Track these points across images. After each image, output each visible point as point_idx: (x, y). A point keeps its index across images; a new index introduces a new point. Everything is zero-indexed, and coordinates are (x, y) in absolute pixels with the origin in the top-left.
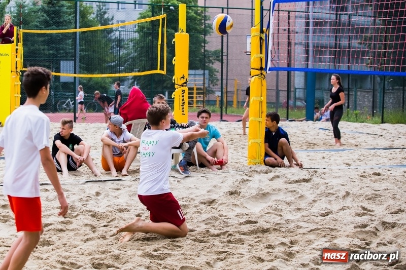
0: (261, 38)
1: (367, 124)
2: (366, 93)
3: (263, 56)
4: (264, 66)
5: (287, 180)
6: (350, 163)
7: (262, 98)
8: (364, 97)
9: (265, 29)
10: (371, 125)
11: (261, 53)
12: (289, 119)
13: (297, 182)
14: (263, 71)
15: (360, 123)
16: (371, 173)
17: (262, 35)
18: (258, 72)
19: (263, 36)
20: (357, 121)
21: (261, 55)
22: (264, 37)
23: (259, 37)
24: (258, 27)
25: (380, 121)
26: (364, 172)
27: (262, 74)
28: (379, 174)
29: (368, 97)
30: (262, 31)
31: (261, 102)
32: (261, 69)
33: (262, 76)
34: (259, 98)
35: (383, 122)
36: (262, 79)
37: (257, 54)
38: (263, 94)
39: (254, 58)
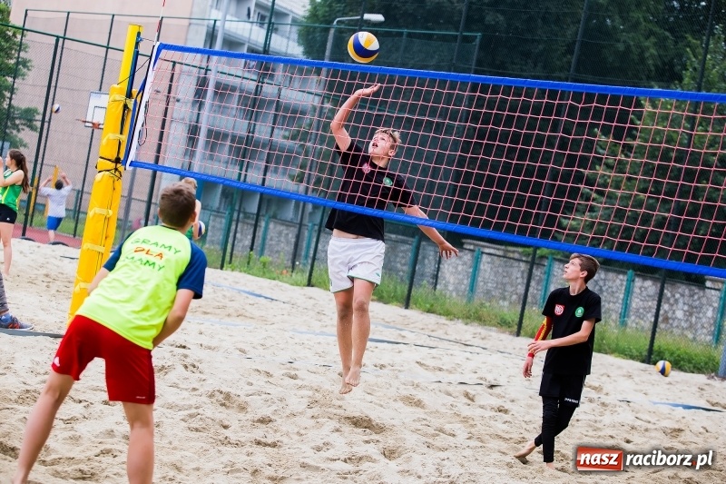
0: (126, 107)
1: (280, 283)
2: (282, 228)
3: (124, 138)
4: (122, 157)
6: (247, 349)
7: (111, 212)
8: (280, 233)
9: (135, 90)
10: (287, 285)
11: (121, 133)
14: (119, 165)
15: (269, 281)
16: (283, 372)
17: (128, 101)
18: (113, 165)
19: (131, 104)
20: (263, 275)
21: (121, 136)
22: (131, 106)
23: (122, 104)
24: (125, 86)
25: (306, 281)
27: (116, 169)
28: (294, 377)
29: (287, 234)
30: (129, 95)
31: (108, 219)
32: (117, 161)
33: (117, 173)
34: (104, 212)
35: (310, 284)
36: (116, 179)
37: (114, 132)
38: (114, 205)
39: (108, 139)
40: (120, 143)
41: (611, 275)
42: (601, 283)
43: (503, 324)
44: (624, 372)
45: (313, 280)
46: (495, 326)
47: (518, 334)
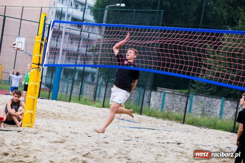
0: (41, 44)
1: (92, 107)
2: (88, 85)
3: (41, 56)
4: (41, 63)
5: (49, 140)
6: (88, 133)
7: (37, 84)
8: (87, 87)
9: (45, 38)
10: (95, 107)
11: (40, 54)
12: (40, 97)
13: (56, 142)
14: (39, 66)
15: (88, 106)
16: (102, 141)
17: (42, 42)
18: (37, 66)
20: (85, 104)
21: (40, 55)
22: (43, 44)
23: (40, 43)
24: (41, 36)
26: (98, 140)
27: (39, 68)
28: (107, 143)
29: (90, 88)
30: (43, 40)
31: (36, 86)
32: (39, 64)
33: (39, 69)
34: (35, 84)
35: (103, 107)
36: (39, 71)
37: (37, 54)
38: (38, 81)
39: (35, 56)
40: (40, 58)
41: (214, 99)
43: (177, 119)
44: (225, 136)
45: (105, 105)
46: (174, 120)
47: (183, 123)
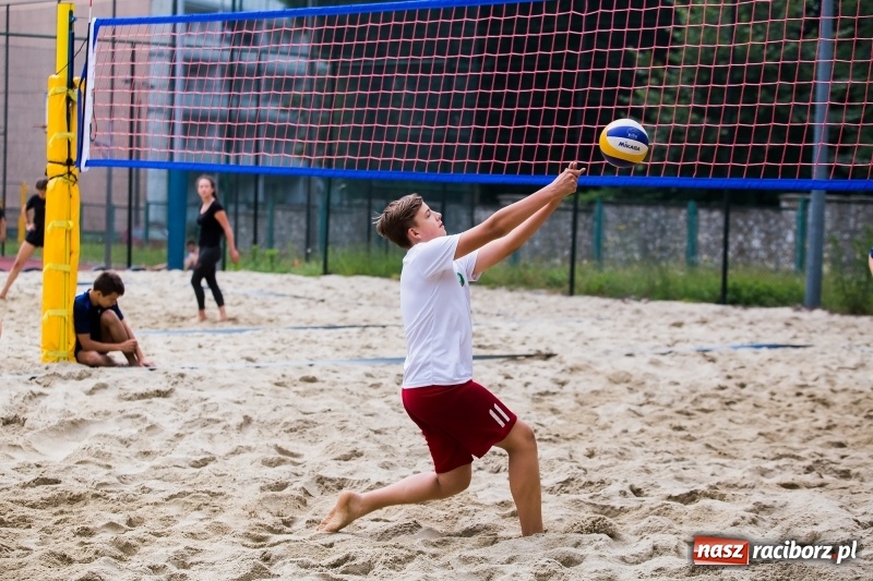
0: (69, 99)
1: (292, 277)
2: (292, 214)
3: (74, 135)
4: (74, 157)
5: (122, 392)
6: (254, 357)
7: (71, 223)
8: (290, 220)
9: (77, 79)
10: (301, 278)
11: (69, 130)
12: (133, 267)
13: (143, 396)
14: (72, 168)
15: (279, 275)
16: (298, 377)
17: (70, 92)
18: (63, 169)
19: (74, 95)
20: (272, 270)
21: (69, 134)
23: (65, 97)
24: (64, 75)
25: (321, 269)
26: (283, 376)
27: (70, 173)
28: (313, 380)
30: (71, 85)
31: (69, 232)
32: (69, 163)
33: (71, 177)
34: (64, 224)
35: (326, 272)
36: (71, 184)
37: (61, 131)
38: (73, 216)
39: (55, 139)
40: (69, 143)
41: (672, 211)
42: (663, 222)
43: (552, 285)
44: (697, 318)
45: (330, 268)
46: (542, 288)
47: (571, 293)
